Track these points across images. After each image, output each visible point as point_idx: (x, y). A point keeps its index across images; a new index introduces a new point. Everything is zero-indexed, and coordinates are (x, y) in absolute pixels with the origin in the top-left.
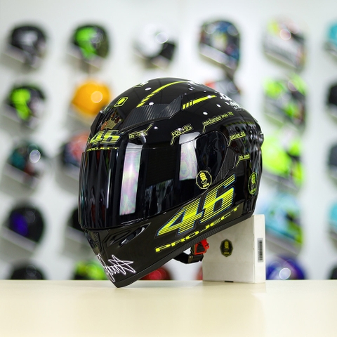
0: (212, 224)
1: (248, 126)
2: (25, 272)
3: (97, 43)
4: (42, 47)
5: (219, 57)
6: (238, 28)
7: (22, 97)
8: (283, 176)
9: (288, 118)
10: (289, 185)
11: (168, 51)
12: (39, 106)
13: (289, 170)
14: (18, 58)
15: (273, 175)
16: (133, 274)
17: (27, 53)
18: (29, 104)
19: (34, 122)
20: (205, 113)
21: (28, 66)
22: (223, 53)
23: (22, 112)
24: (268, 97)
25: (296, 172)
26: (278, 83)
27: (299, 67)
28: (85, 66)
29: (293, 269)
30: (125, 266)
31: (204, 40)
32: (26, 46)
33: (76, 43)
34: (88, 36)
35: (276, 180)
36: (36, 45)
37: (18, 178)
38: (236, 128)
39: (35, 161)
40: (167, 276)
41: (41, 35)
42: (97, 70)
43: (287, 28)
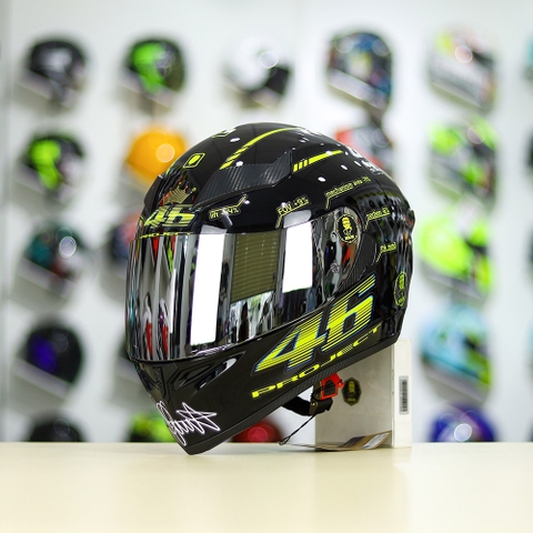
0: (340, 354)
1: (387, 199)
2: (52, 430)
3: (165, 67)
4: (79, 75)
5: (358, 90)
6: (389, 44)
7: (47, 154)
8: (460, 278)
9: (468, 186)
10: (470, 293)
11: (278, 80)
12: (73, 168)
13: (470, 269)
14: (41, 91)
15: (444, 277)
16: (217, 433)
17: (54, 84)
18: (58, 165)
19: (66, 192)
20: (322, 179)
21: (57, 103)
22: (365, 84)
23: (48, 177)
24: (436, 154)
25: (481, 271)
26: (452, 130)
27: (485, 105)
28: (147, 105)
29: (476, 426)
30: (203, 421)
31: (336, 63)
32: (54, 72)
33: (132, 67)
34: (152, 57)
35: (449, 284)
36: (69, 72)
37: (42, 281)
38: (370, 202)
39: (68, 254)
40: (276, 436)
41: (77, 55)
42: (166, 110)
43: (467, 44)
